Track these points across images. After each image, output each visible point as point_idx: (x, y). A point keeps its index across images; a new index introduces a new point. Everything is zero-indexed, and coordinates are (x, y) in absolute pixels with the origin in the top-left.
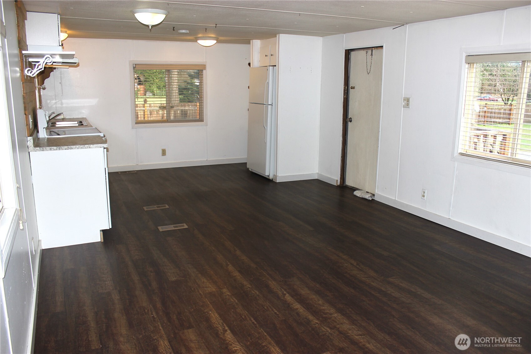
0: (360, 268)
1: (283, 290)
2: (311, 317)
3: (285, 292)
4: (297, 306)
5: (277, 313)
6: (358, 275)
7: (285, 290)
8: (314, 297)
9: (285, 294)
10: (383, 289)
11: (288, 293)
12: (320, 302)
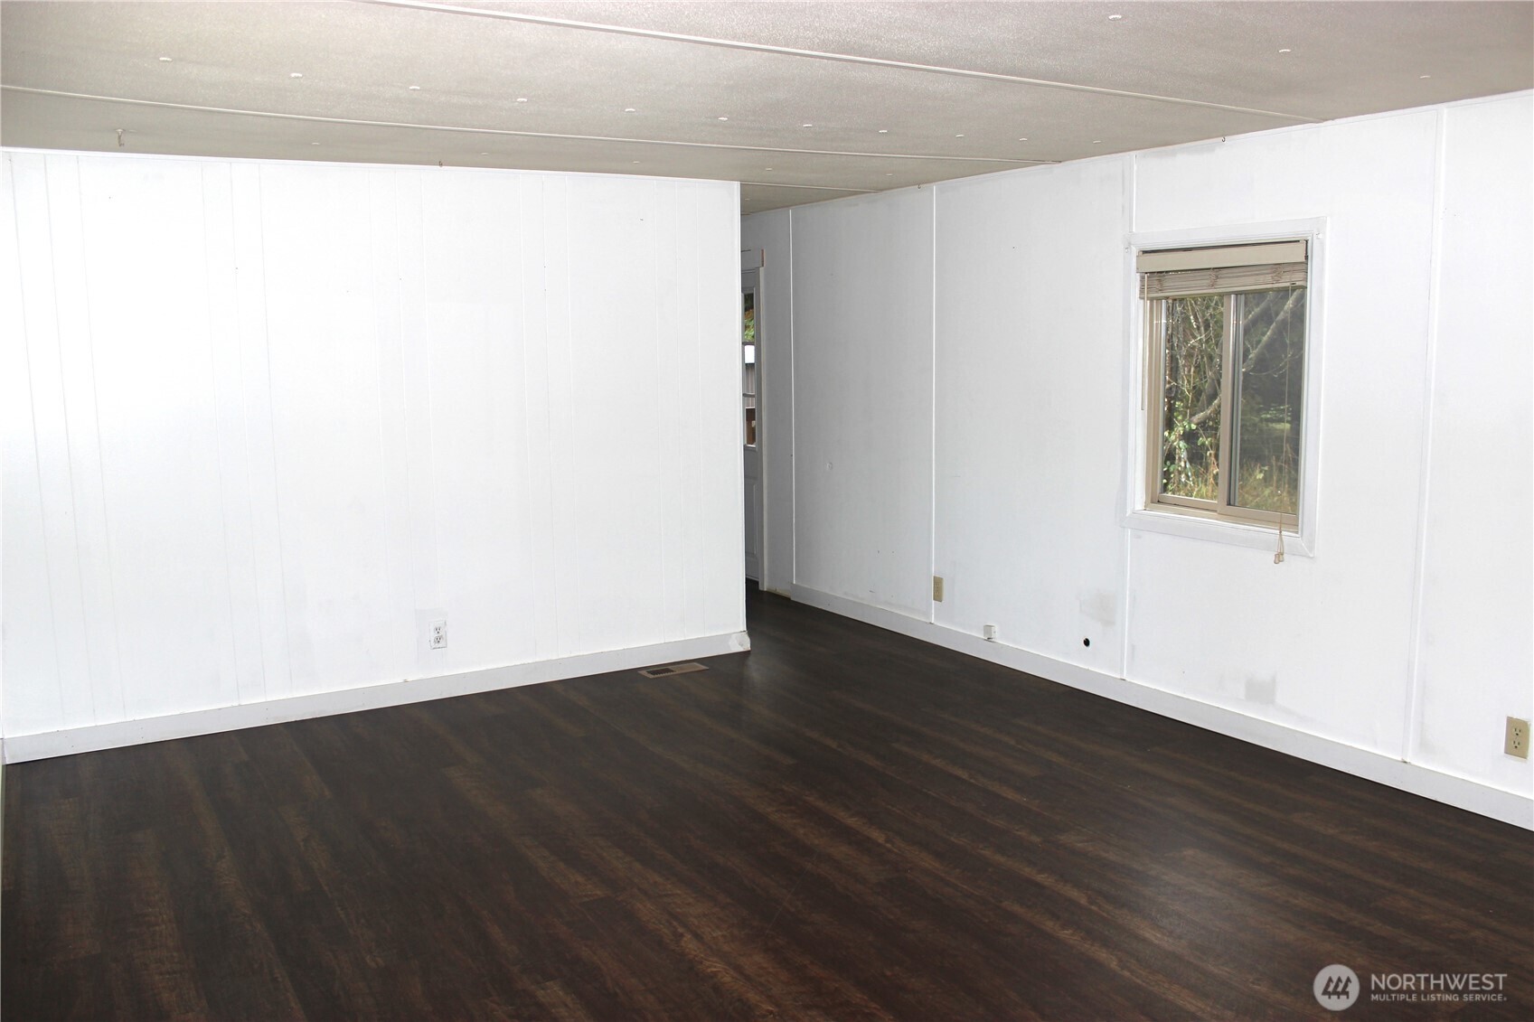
0: (675, 923)
1: (895, 850)
2: (820, 804)
3: (889, 845)
4: (852, 821)
5: (890, 807)
6: (691, 900)
7: (889, 851)
8: (816, 842)
9: (887, 841)
10: (637, 866)
11: (879, 845)
12: (802, 831)
